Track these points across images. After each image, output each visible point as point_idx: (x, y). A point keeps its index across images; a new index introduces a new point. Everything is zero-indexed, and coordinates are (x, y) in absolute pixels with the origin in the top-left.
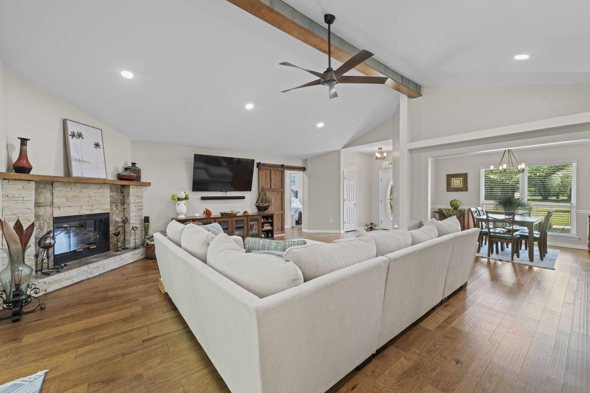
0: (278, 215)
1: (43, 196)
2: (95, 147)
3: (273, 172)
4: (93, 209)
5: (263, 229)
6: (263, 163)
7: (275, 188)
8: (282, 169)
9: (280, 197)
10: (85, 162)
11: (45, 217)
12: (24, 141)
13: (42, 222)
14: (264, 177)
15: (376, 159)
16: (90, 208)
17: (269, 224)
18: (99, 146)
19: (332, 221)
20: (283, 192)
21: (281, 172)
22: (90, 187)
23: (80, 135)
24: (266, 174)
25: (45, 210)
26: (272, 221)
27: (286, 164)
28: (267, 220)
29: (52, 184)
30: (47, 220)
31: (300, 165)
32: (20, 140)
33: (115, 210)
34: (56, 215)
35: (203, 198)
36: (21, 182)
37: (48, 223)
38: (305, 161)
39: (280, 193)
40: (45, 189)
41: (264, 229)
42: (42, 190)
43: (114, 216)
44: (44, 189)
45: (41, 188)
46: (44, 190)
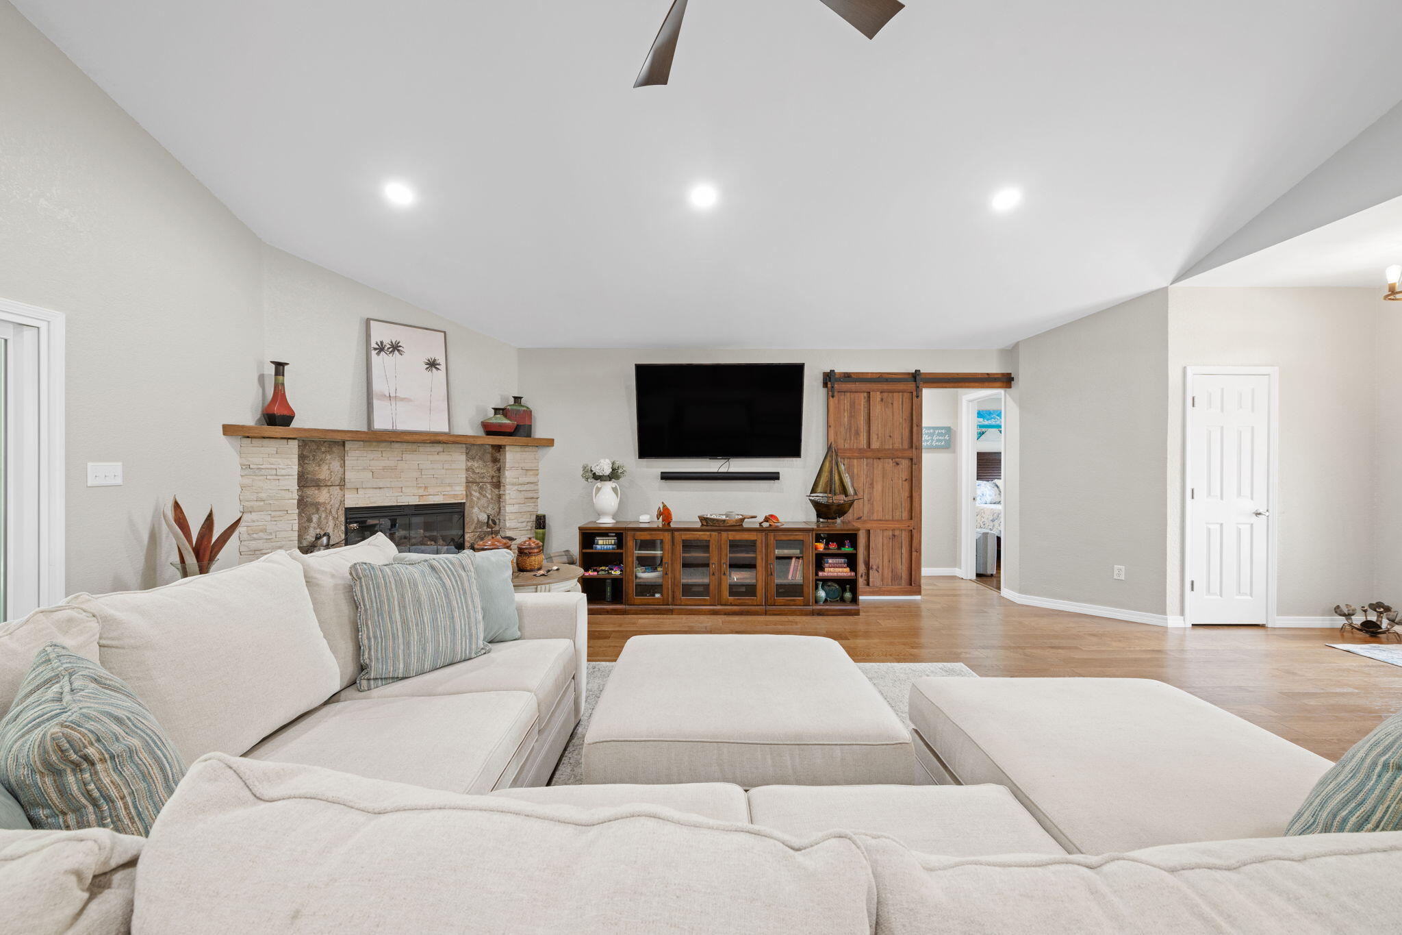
0: (897, 533)
1: (326, 467)
2: (428, 368)
3: (876, 397)
4: (427, 494)
5: (821, 574)
6: (845, 373)
7: (887, 447)
8: (912, 386)
9: (905, 475)
10: (402, 399)
11: (329, 507)
12: (280, 367)
13: (323, 516)
14: (846, 414)
15: (1386, 297)
16: (421, 492)
17: (843, 560)
18: (437, 366)
19: (1123, 573)
20: (914, 460)
21: (907, 395)
22: (421, 449)
23: (395, 347)
24: (853, 405)
25: (329, 492)
26: (855, 552)
27: (926, 368)
28: (839, 548)
29: (343, 444)
30: (334, 512)
31: (994, 368)
32: (273, 366)
33: (478, 499)
34: (350, 503)
35: (666, 477)
36: (272, 442)
37: (335, 519)
38: (1011, 352)
39: (905, 464)
40: (330, 455)
41: (825, 574)
42: (324, 455)
43: (476, 510)
44: (328, 455)
45: (323, 453)
46: (328, 457)
